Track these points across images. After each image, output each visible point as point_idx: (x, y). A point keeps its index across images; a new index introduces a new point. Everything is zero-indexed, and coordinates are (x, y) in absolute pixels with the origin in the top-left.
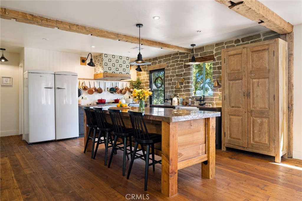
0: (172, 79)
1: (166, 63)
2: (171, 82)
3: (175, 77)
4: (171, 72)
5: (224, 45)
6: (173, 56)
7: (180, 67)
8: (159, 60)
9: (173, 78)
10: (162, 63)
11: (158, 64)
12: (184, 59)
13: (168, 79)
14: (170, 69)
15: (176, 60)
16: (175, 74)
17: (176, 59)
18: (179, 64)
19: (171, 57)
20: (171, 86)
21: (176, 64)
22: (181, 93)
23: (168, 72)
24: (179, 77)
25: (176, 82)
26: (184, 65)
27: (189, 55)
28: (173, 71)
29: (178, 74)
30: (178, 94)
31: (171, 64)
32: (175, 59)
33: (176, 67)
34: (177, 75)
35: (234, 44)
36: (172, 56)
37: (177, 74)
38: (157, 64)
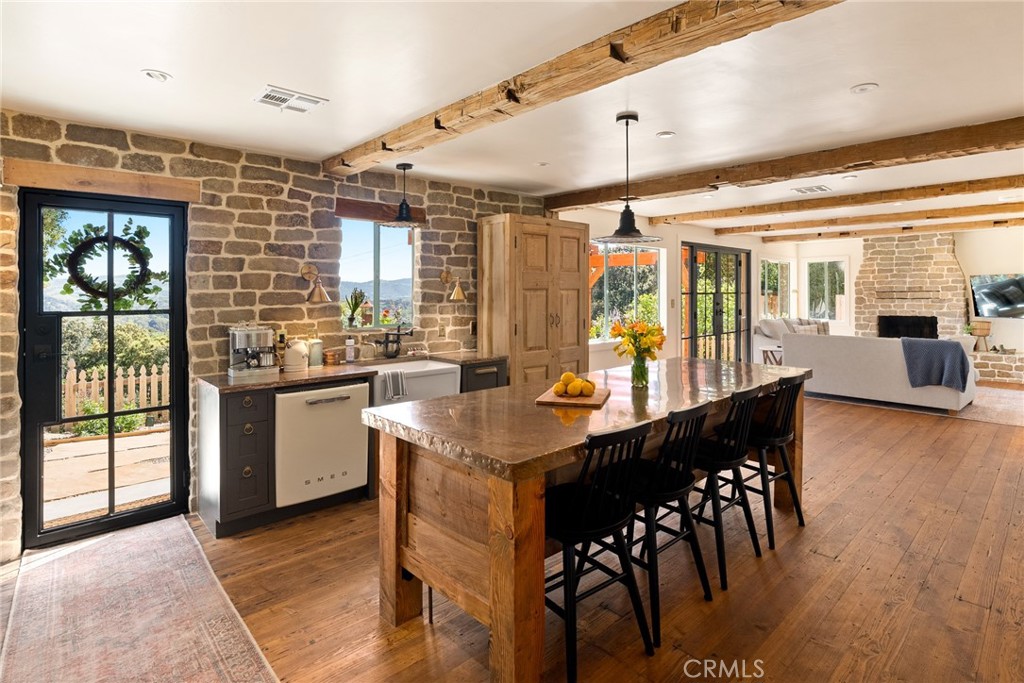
0: (241, 262)
1: (201, 179)
2: (237, 274)
3: (262, 255)
4: (231, 228)
5: (451, 192)
6: (247, 159)
7: (292, 218)
8: (134, 150)
9: (248, 258)
10: (167, 173)
11: (124, 166)
12: (314, 194)
13: (212, 257)
14: (233, 215)
15: (267, 186)
16: (262, 244)
17: (269, 182)
18: (287, 206)
19: (237, 162)
20: (238, 289)
21: (265, 199)
22: (295, 321)
23: (217, 225)
24: (286, 258)
25: (269, 276)
26: (313, 215)
27: (337, 183)
28: (251, 226)
29: (280, 243)
30: (283, 324)
31: (236, 193)
32: (262, 179)
33: (266, 211)
34: (271, 248)
35: (472, 197)
36: (243, 162)
37: (272, 241)
38: (118, 168)
